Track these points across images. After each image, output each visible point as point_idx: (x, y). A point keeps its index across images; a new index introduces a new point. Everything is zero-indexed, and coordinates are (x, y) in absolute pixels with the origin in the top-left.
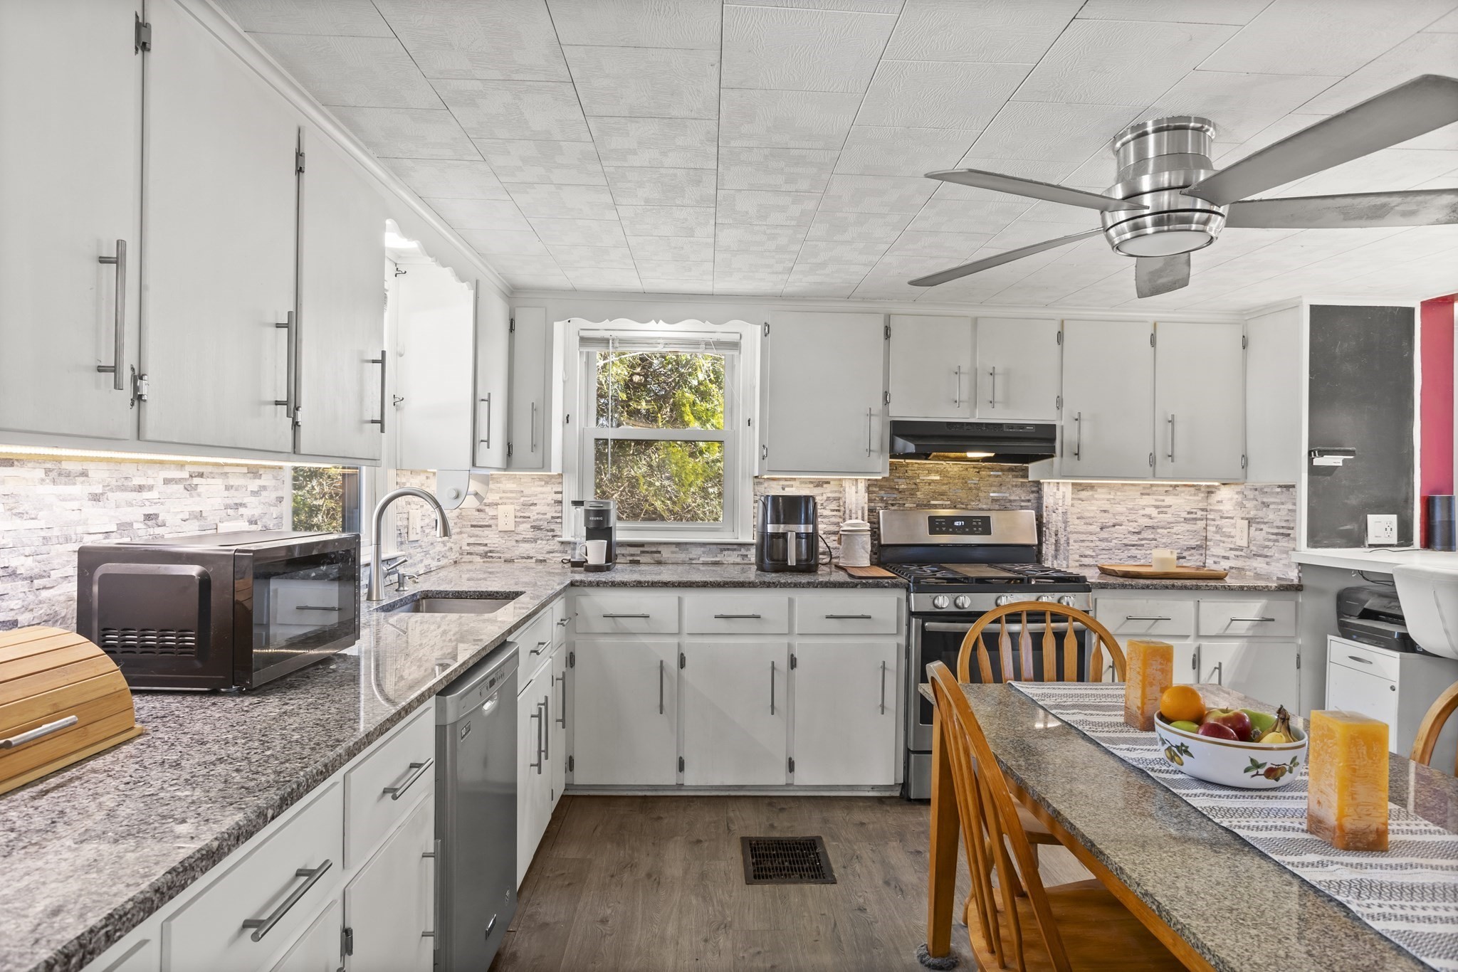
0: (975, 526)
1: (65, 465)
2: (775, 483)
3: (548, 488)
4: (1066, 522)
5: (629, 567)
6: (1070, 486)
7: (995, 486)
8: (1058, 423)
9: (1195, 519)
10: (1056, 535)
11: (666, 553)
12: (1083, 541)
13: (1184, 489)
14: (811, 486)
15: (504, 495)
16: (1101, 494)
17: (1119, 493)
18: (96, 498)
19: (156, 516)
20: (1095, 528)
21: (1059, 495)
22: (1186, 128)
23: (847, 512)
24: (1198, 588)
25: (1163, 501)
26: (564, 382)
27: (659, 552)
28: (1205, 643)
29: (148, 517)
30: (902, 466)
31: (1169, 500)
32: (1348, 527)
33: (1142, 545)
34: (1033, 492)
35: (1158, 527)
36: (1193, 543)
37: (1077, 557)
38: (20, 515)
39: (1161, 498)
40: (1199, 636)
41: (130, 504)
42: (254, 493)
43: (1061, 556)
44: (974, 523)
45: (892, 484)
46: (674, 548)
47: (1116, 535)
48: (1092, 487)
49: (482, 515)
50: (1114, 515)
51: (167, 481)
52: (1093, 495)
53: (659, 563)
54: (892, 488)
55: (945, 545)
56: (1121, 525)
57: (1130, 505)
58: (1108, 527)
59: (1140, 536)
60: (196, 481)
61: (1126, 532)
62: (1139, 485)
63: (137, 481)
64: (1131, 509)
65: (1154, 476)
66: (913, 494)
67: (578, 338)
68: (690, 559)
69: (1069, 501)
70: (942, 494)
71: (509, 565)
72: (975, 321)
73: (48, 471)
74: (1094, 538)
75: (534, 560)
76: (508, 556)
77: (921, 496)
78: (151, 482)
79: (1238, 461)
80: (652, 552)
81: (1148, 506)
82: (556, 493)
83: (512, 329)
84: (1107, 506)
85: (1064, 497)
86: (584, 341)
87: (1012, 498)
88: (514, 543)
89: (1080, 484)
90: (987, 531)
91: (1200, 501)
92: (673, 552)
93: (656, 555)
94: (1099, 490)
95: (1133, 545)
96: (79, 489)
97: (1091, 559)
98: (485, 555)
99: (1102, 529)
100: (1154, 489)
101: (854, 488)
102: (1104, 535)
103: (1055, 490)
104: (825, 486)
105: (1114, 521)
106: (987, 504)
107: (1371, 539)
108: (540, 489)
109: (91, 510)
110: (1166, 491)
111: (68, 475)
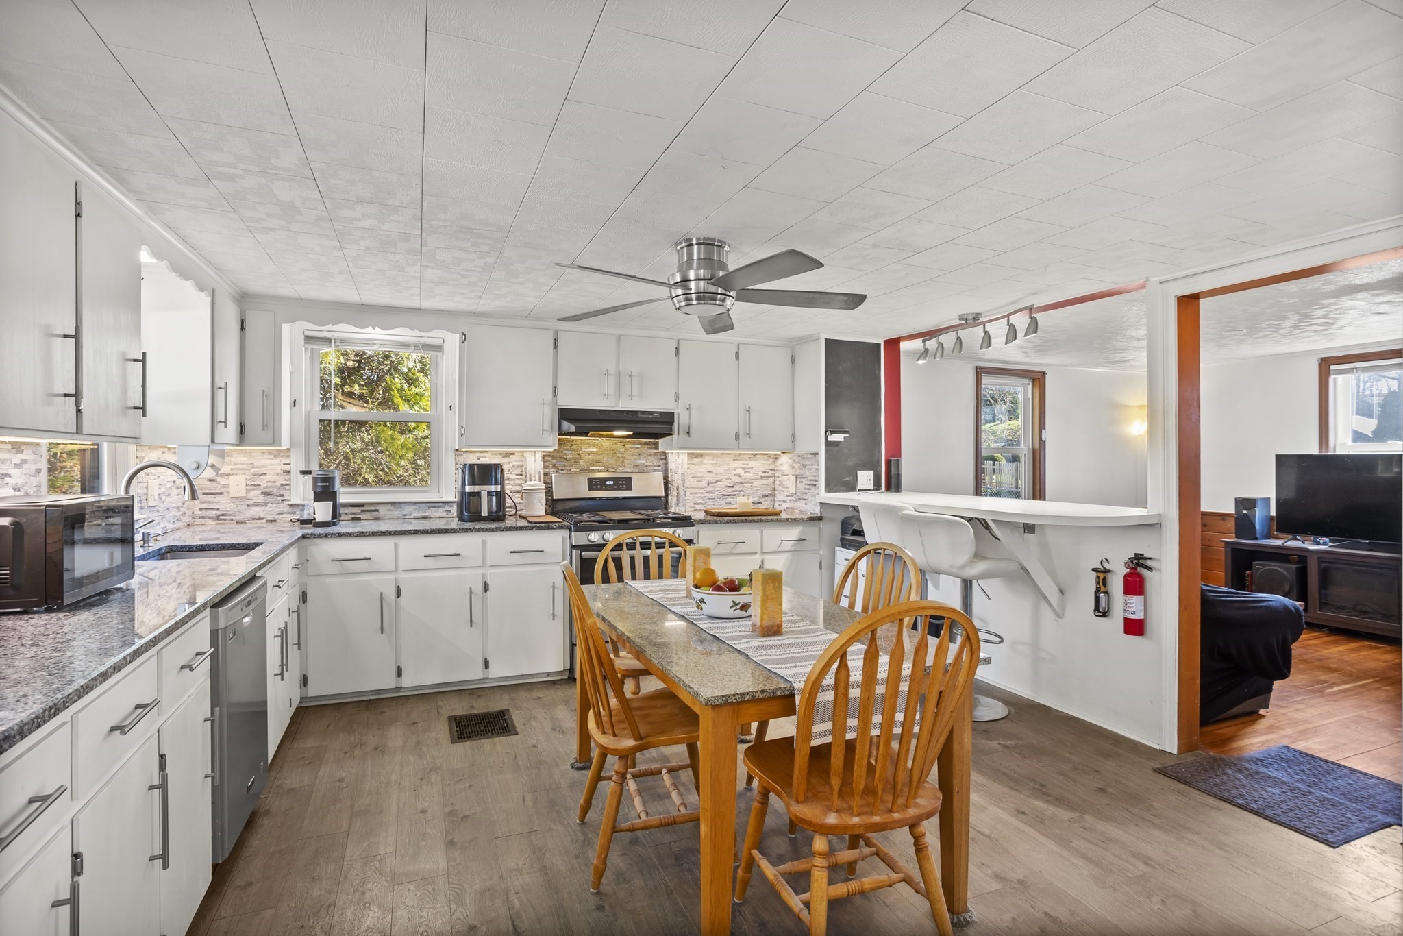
0: (621, 484)
2: (472, 454)
3: (277, 461)
4: (684, 480)
5: (351, 523)
6: (687, 455)
7: (635, 455)
8: (676, 412)
9: (767, 476)
10: (678, 489)
11: (383, 511)
12: (696, 493)
13: (761, 456)
14: (501, 456)
15: (235, 467)
16: (708, 461)
17: (719, 460)
20: (704, 484)
21: (679, 461)
22: (713, 245)
23: (528, 476)
24: (761, 521)
25: (748, 464)
26: (291, 373)
27: (377, 510)
28: (766, 557)
30: (569, 441)
31: (751, 464)
32: (847, 479)
33: (735, 495)
34: (662, 459)
35: (745, 483)
36: (767, 493)
37: (692, 504)
39: (746, 462)
40: (763, 553)
42: (17, 466)
43: (681, 504)
44: (621, 482)
45: (561, 454)
46: (389, 507)
47: (718, 489)
48: (701, 455)
49: (214, 484)
50: (716, 474)
52: (702, 461)
53: (377, 519)
54: (561, 458)
55: (601, 499)
56: (721, 482)
57: (727, 467)
58: (712, 483)
59: (734, 489)
61: (724, 486)
62: (732, 454)
64: (727, 471)
65: (739, 448)
66: (577, 461)
67: (303, 337)
68: (404, 515)
69: (686, 466)
70: (598, 461)
71: (242, 525)
72: (619, 338)
74: (703, 491)
75: (264, 521)
76: (240, 518)
77: (583, 463)
79: (790, 438)
80: (371, 511)
81: (738, 468)
82: (284, 464)
83: (243, 328)
84: (711, 469)
85: (682, 462)
86: (308, 339)
87: (648, 464)
88: (246, 507)
89: (693, 454)
90: (629, 488)
91: (770, 464)
92: (389, 510)
93: (374, 513)
94: (707, 458)
95: (729, 495)
97: (701, 506)
98: (217, 518)
99: (708, 484)
100: (742, 456)
101: (533, 457)
102: (710, 488)
103: (676, 458)
104: (511, 456)
105: (716, 479)
106: (630, 468)
107: (860, 487)
108: (269, 462)
110: (749, 458)
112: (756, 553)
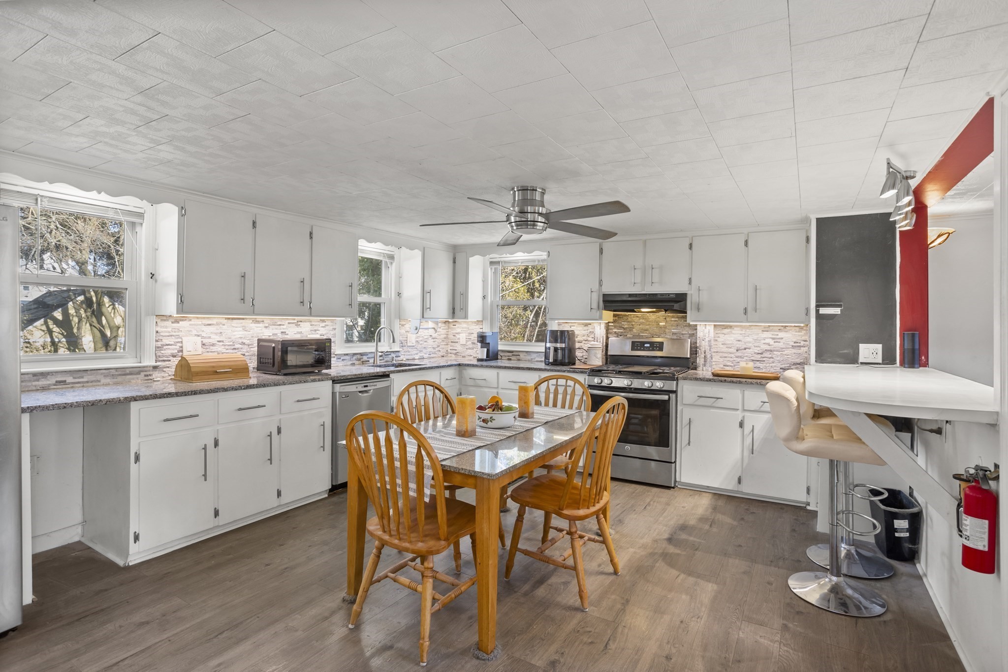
0: (655, 347)
1: (257, 319)
2: (567, 324)
3: (477, 327)
4: (710, 346)
5: (508, 362)
6: (713, 326)
7: (674, 326)
8: (689, 292)
9: (800, 346)
10: (705, 353)
11: (522, 356)
12: (726, 357)
13: (791, 328)
14: (583, 326)
15: (462, 329)
16: (737, 331)
17: (748, 330)
18: (266, 327)
19: (285, 332)
20: (733, 350)
21: (706, 331)
23: (596, 338)
25: (778, 335)
26: (483, 281)
27: (519, 355)
28: (747, 414)
29: (282, 332)
30: (626, 315)
31: (781, 335)
32: (845, 351)
33: (764, 361)
34: (695, 329)
35: (774, 351)
36: (798, 361)
37: (722, 366)
38: (246, 331)
39: (777, 333)
40: (744, 410)
41: (277, 329)
43: (708, 365)
44: (655, 345)
45: (620, 325)
46: (525, 354)
47: (746, 355)
48: (731, 327)
49: (455, 338)
50: (745, 343)
51: (289, 323)
52: (730, 331)
53: (519, 360)
54: (620, 327)
55: (643, 356)
56: (750, 349)
57: (755, 337)
58: (741, 350)
59: (762, 356)
60: (299, 323)
61: (753, 353)
62: (761, 326)
63: (279, 323)
64: (756, 340)
65: (747, 321)
66: (631, 329)
67: (488, 262)
68: (532, 359)
69: (712, 334)
70: (646, 330)
71: (463, 358)
72: (645, 242)
73: (253, 321)
74: (733, 356)
75: (472, 357)
76: (463, 355)
77: (636, 331)
78: (283, 323)
79: (804, 312)
80: (516, 355)
81: (767, 338)
82: (481, 328)
83: (454, 262)
84: (740, 338)
85: (709, 332)
86: (492, 263)
87: (684, 333)
88: (465, 349)
89: (723, 325)
90: (661, 349)
91: (802, 336)
92: (525, 356)
93: (518, 357)
94: (735, 328)
95: (758, 361)
96: (261, 325)
97: (731, 368)
98: (456, 354)
99: (737, 350)
100: (771, 328)
101: (599, 327)
102: (739, 354)
103: (704, 329)
104: (589, 326)
105: (746, 346)
106: (669, 336)
108: (475, 327)
109: (265, 330)
110: (779, 329)
111: (258, 321)
112: (738, 409)
